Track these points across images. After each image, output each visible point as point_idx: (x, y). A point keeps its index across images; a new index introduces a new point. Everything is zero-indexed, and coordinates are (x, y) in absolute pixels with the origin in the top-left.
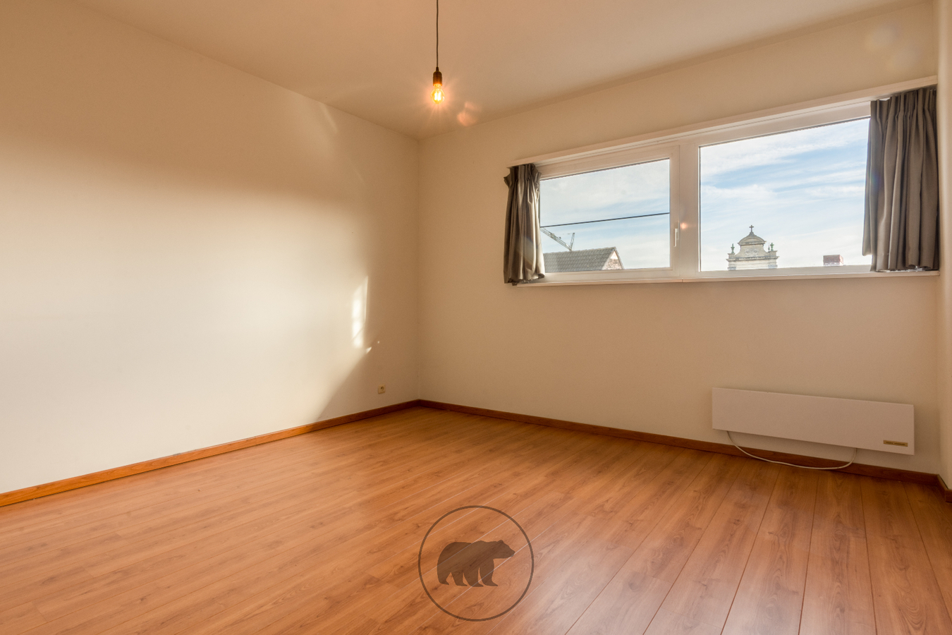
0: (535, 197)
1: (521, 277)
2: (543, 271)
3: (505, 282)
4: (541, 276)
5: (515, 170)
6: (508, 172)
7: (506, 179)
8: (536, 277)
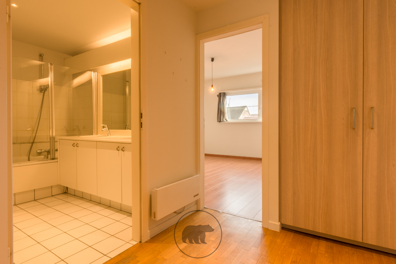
0: (225, 101)
1: (222, 120)
2: (227, 119)
3: (217, 121)
4: (227, 120)
5: (220, 94)
6: (218, 94)
7: (218, 96)
8: (226, 121)
